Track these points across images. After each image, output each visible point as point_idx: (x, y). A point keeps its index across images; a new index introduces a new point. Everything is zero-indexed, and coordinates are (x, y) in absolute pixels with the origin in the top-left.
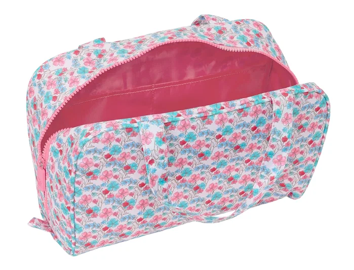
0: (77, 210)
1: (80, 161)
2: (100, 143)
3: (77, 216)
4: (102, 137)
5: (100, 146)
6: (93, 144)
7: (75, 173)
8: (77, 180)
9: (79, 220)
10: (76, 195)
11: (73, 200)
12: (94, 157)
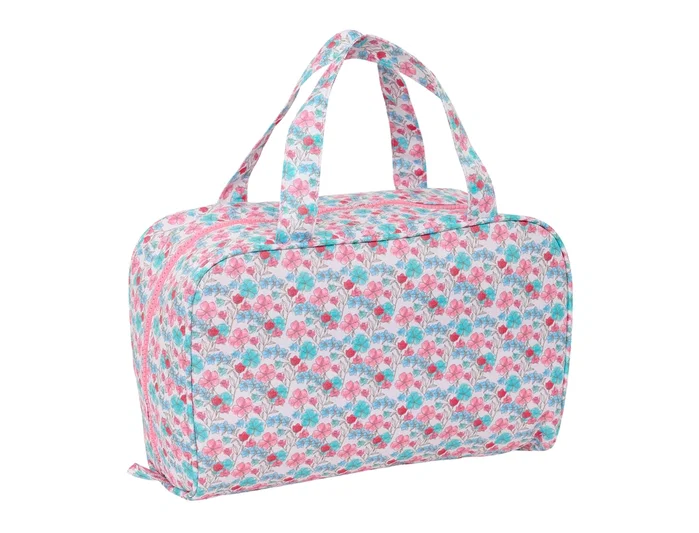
0: (198, 397)
1: (197, 308)
2: (224, 274)
3: (199, 409)
4: (227, 264)
5: (224, 279)
6: (214, 276)
7: (191, 327)
8: (194, 342)
9: (201, 416)
10: (195, 369)
11: (189, 379)
12: (218, 300)
